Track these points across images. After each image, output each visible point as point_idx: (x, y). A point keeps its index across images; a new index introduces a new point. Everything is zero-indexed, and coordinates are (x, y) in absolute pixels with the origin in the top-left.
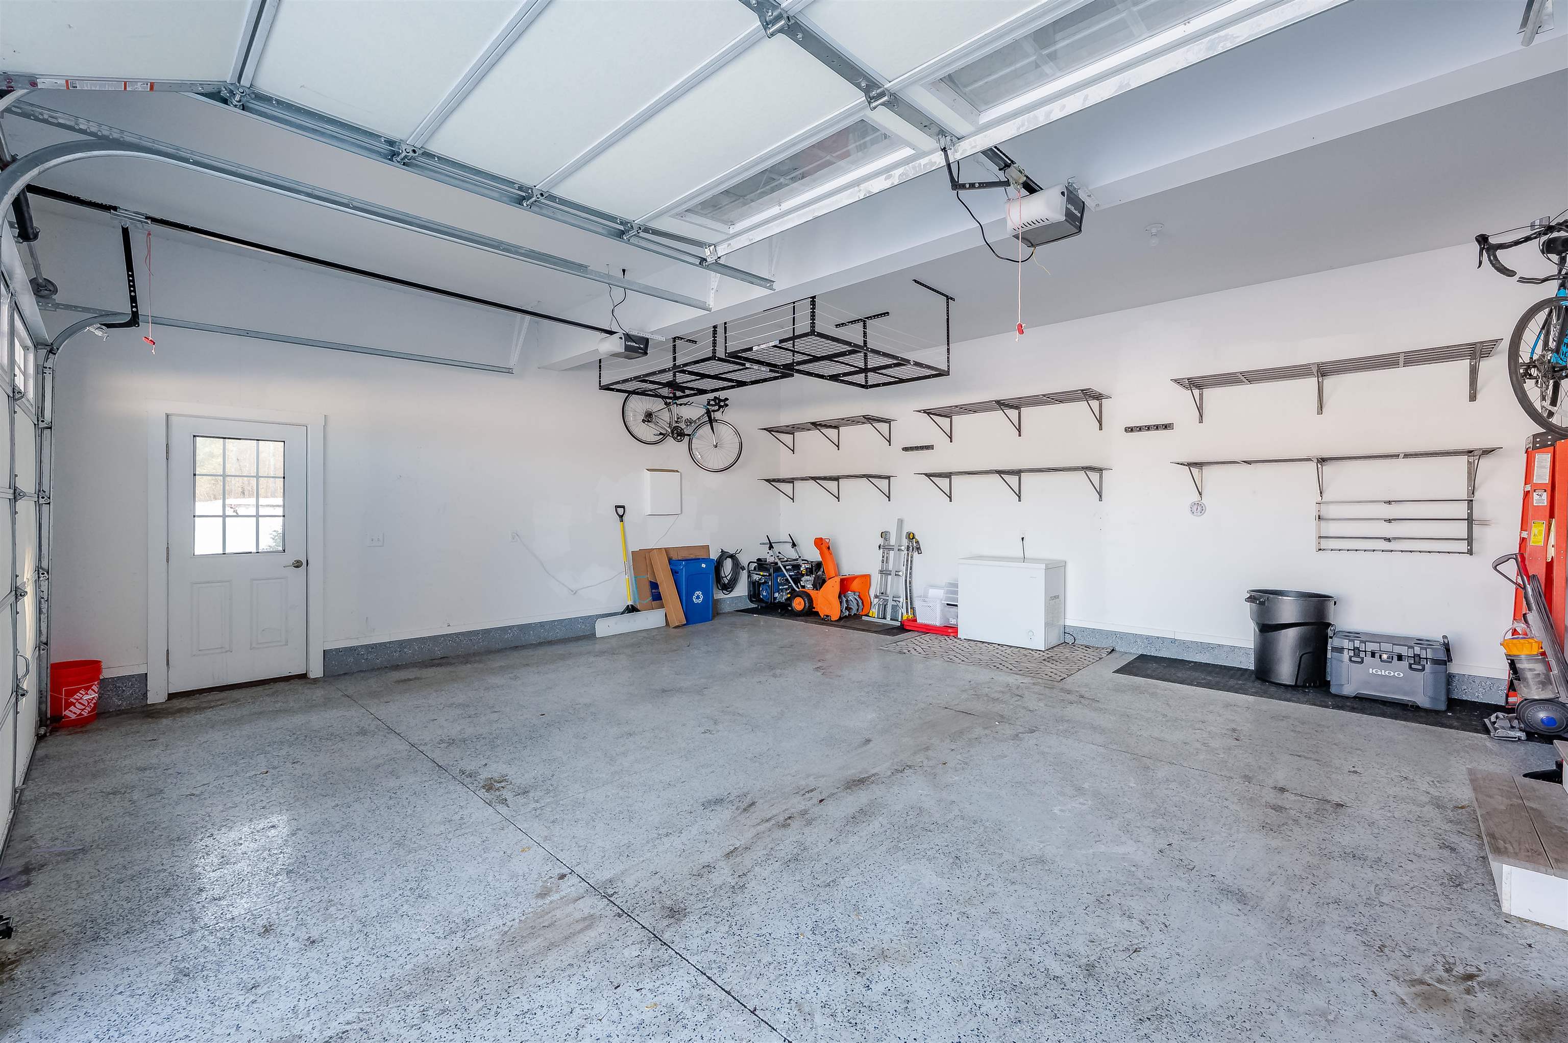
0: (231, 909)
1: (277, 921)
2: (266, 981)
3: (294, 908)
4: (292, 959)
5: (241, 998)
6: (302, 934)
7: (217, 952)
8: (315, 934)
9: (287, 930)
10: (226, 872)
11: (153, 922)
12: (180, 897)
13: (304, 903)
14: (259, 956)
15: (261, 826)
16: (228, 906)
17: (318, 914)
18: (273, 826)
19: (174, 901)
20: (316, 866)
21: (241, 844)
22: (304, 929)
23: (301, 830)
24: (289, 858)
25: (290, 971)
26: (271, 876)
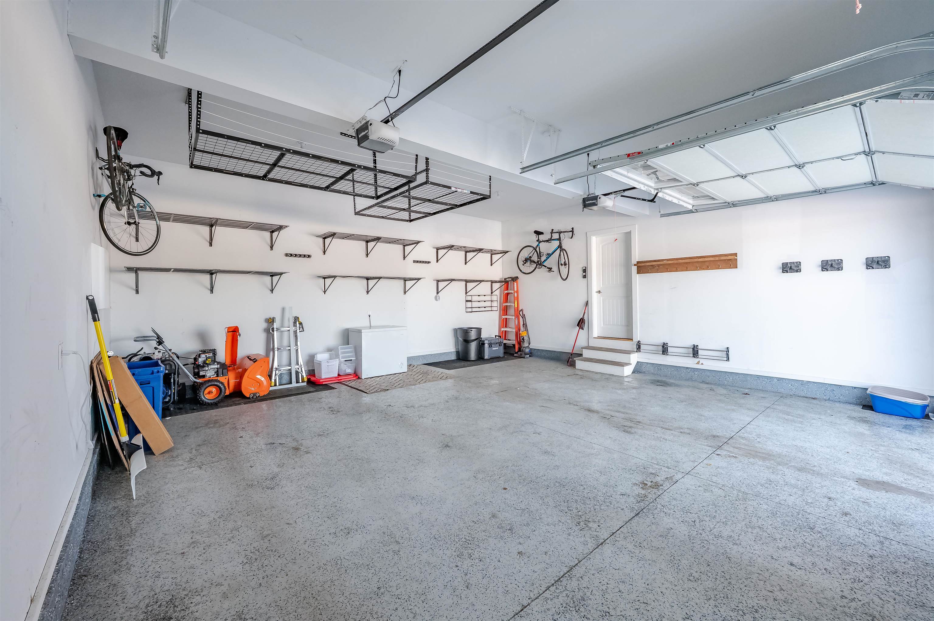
0: (858, 534)
1: (838, 514)
2: (859, 501)
3: (825, 513)
4: (843, 500)
5: (872, 503)
6: (831, 503)
7: (875, 522)
8: (826, 500)
9: (837, 508)
10: (849, 557)
11: (909, 559)
12: (887, 562)
13: (819, 511)
14: (856, 509)
15: (799, 572)
16: (859, 537)
17: (818, 504)
18: (792, 564)
19: (892, 563)
20: (796, 521)
21: (825, 569)
22: (829, 504)
23: (778, 546)
24: (804, 536)
25: (847, 498)
26: (824, 534)
